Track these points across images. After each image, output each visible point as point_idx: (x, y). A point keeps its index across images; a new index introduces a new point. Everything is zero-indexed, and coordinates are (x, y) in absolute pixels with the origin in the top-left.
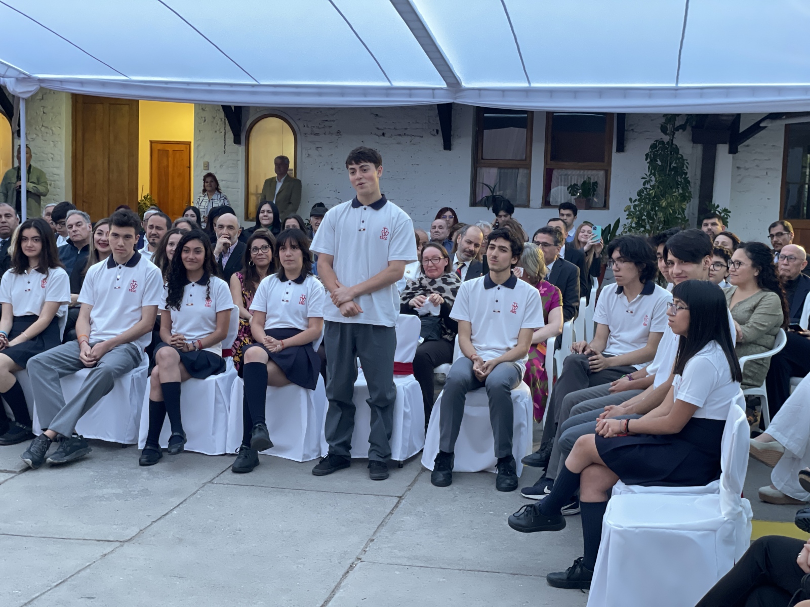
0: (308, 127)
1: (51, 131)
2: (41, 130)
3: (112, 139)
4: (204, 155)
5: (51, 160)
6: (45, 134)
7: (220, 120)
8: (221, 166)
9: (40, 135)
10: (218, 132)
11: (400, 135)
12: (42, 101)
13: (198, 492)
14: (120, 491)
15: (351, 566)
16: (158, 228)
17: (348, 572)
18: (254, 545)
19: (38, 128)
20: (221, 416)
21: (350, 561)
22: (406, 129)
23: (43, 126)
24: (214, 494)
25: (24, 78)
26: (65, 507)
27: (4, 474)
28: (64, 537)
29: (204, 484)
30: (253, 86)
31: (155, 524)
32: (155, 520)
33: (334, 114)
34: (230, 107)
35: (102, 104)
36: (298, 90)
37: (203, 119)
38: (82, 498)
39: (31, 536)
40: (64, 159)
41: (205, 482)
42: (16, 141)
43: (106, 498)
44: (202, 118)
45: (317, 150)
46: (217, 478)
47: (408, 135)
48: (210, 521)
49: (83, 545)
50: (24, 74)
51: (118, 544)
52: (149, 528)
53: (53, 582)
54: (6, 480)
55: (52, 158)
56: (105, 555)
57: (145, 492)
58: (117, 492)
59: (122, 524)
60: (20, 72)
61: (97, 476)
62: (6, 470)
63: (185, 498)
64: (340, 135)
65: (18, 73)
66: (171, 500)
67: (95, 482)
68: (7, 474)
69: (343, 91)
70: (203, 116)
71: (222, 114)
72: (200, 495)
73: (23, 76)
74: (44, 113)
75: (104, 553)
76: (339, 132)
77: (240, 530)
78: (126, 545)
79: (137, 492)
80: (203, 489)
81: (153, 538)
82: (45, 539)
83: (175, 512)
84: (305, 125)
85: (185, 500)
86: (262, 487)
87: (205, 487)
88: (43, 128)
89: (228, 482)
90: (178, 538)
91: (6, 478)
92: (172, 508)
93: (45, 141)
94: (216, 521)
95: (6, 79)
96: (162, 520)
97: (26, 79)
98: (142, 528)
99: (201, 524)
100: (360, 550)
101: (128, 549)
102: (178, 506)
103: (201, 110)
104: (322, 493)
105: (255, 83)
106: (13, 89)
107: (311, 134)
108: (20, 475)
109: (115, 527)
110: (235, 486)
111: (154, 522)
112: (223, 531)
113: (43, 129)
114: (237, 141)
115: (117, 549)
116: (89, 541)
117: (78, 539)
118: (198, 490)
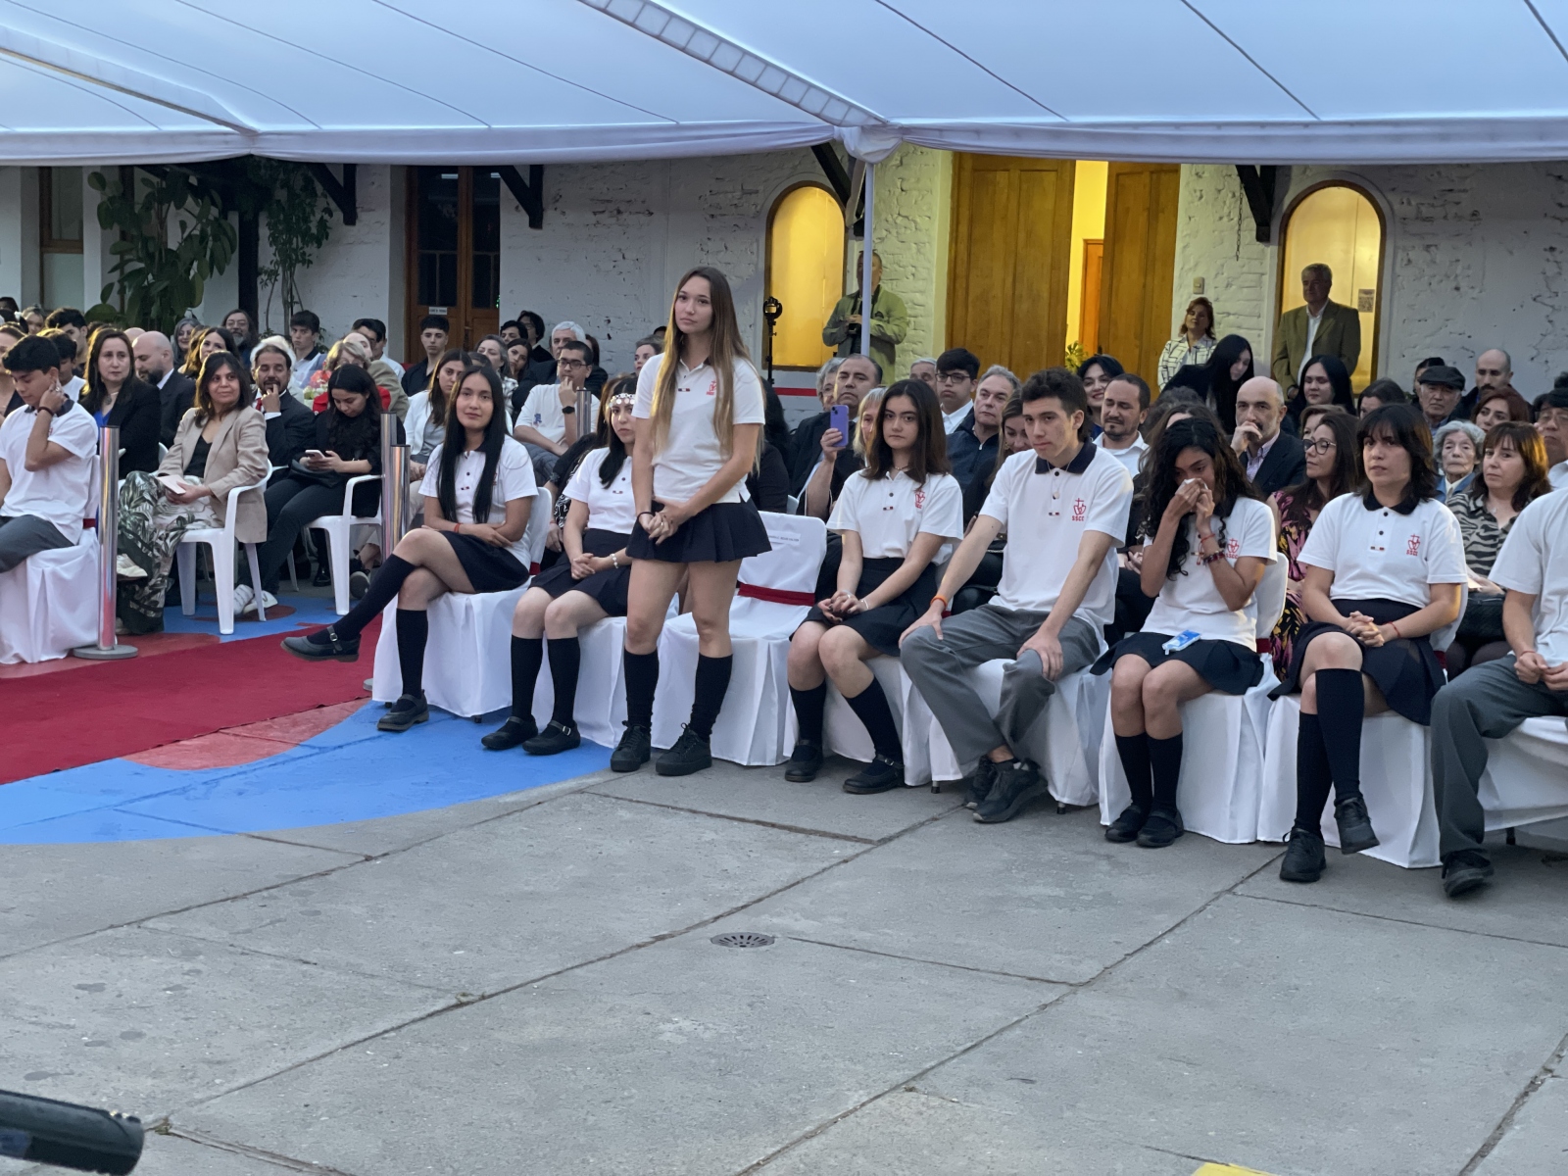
0: (1409, 203)
1: (913, 225)
2: (896, 223)
3: (1022, 236)
4: (1196, 265)
5: (911, 277)
6: (903, 230)
7: (1230, 195)
8: (1228, 285)
9: (894, 232)
10: (1225, 219)
12: (900, 168)
13: (1208, 907)
14: (1060, 892)
15: (1532, 1083)
16: (1122, 405)
17: (1526, 1094)
18: (1326, 1020)
19: (890, 219)
20: (1249, 769)
21: (1532, 1073)
24: (1240, 915)
25: (874, 126)
26: (964, 911)
27: (853, 843)
28: (967, 966)
29: (1218, 895)
30: (1306, 125)
31: (1130, 960)
32: (1131, 951)
33: (1467, 178)
34: (1253, 167)
35: (1008, 170)
36: (1399, 130)
37: (1198, 194)
38: (992, 898)
39: (908, 959)
40: (934, 275)
41: (1219, 890)
42: (850, 242)
43: (1037, 903)
44: (1195, 191)
45: (1428, 251)
46: (1241, 886)
48: (1237, 965)
49: (1003, 983)
50: (876, 118)
51: (1064, 989)
52: (1121, 966)
53: (958, 1045)
54: (857, 855)
55: (913, 275)
56: (1046, 1006)
57: (1107, 899)
58: (1055, 893)
59: (1070, 953)
60: (870, 115)
61: (1015, 861)
62: (855, 837)
63: (1184, 917)
64: (1479, 219)
65: (865, 117)
66: (1157, 917)
67: (1014, 871)
68: (857, 844)
69: (1493, 129)
70: (1198, 188)
71: (1235, 182)
72: (1212, 914)
73: (873, 122)
74: (902, 190)
75: (1044, 1001)
76: (1475, 214)
77: (1297, 989)
78: (1081, 994)
79: (1091, 898)
80: (1217, 902)
81: (1129, 985)
82: (934, 966)
83: (1167, 942)
84: (1405, 201)
85: (1184, 921)
86: (1333, 910)
87: (1221, 899)
88: (900, 218)
89: (1265, 895)
90: (1176, 989)
91: (857, 851)
92: (1160, 933)
93: (903, 242)
94: (1249, 966)
95: (844, 129)
96: (1145, 954)
97: (877, 128)
98: (1108, 964)
99: (1219, 969)
100: (1548, 1055)
101: (1085, 1000)
102: (1170, 930)
103: (1195, 177)
104: (1459, 934)
105: (1311, 119)
106: (855, 148)
107: (1417, 218)
108: (880, 848)
109: (1058, 957)
110: (1280, 904)
111: (1128, 955)
112: (1264, 986)
113: (899, 220)
114: (1263, 236)
115: (1066, 998)
116: (1014, 979)
117: (994, 973)
118: (1207, 905)
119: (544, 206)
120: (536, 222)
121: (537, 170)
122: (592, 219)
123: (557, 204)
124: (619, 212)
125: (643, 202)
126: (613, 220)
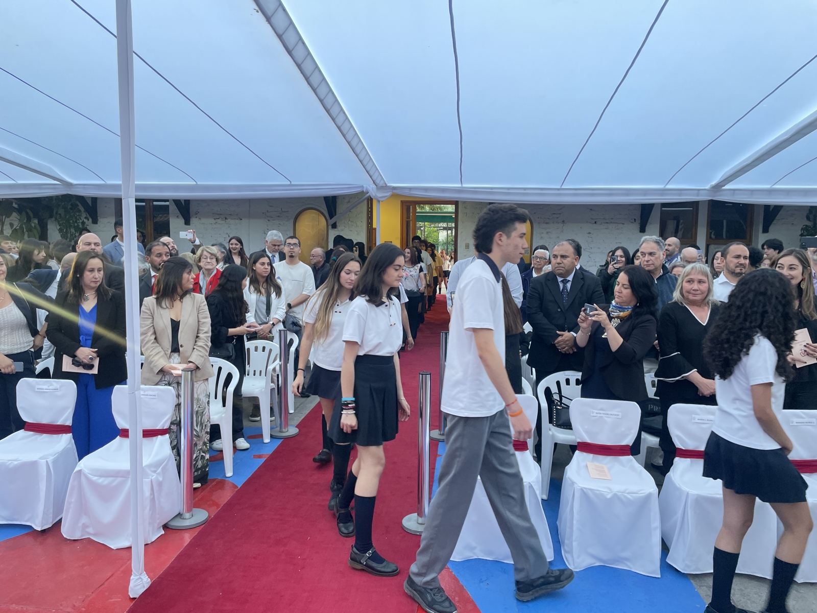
1: (355, 224)
2: (348, 224)
6: (350, 226)
9: (347, 227)
11: (607, 223)
19: (346, 222)
22: (612, 219)
23: (349, 220)
25: (384, 187)
33: (561, 209)
42: (330, 231)
47: (613, 223)
60: (386, 184)
64: (565, 223)
76: (564, 221)
84: (539, 217)
106: (375, 195)
107: (544, 223)
113: (350, 222)
119: (191, 216)
120: (187, 223)
121: (188, 202)
122: (212, 221)
123: (196, 216)
124: (226, 219)
125: (237, 215)
126: (224, 222)
